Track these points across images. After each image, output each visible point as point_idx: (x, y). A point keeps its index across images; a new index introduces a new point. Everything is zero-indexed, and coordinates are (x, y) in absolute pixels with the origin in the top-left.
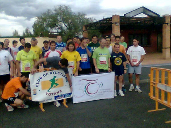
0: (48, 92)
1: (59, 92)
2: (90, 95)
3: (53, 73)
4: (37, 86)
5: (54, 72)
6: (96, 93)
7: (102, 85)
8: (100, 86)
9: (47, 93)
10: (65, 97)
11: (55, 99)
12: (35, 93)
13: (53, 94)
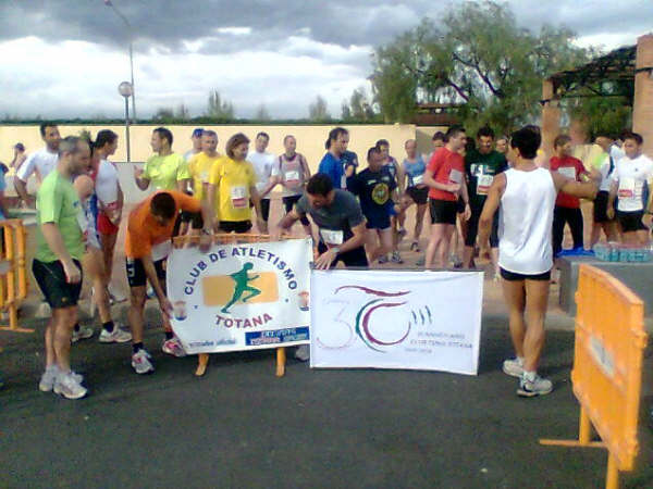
0: (222, 315)
1: (263, 320)
2: (374, 345)
3: (240, 251)
4: (189, 290)
5: (244, 250)
6: (401, 341)
7: (426, 315)
8: (419, 316)
9: (220, 318)
10: (282, 340)
11: (248, 343)
12: (182, 313)
13: (242, 324)
